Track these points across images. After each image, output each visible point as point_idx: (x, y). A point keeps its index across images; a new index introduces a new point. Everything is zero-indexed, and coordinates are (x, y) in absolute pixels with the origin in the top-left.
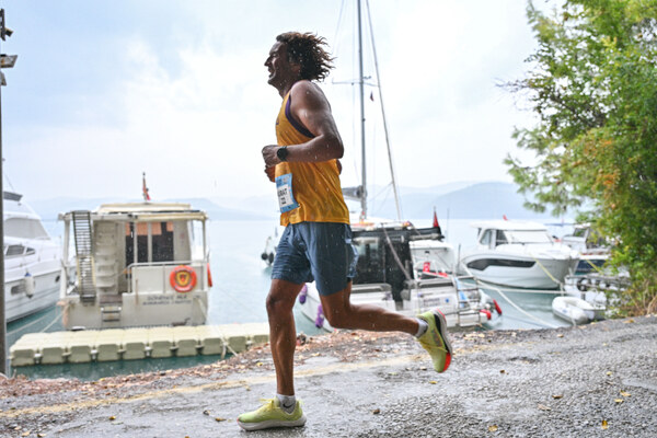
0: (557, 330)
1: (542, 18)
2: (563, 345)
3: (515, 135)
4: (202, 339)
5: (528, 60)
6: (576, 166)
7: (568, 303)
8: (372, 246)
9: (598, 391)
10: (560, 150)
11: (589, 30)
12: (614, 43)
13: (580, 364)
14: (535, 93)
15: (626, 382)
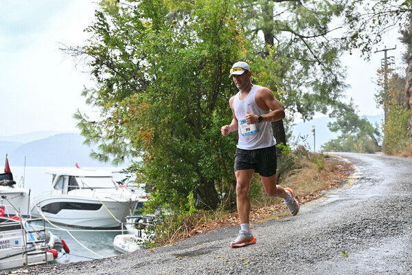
3: (85, 93)
5: (87, 30)
6: (122, 124)
12: (151, 25)
14: (92, 59)
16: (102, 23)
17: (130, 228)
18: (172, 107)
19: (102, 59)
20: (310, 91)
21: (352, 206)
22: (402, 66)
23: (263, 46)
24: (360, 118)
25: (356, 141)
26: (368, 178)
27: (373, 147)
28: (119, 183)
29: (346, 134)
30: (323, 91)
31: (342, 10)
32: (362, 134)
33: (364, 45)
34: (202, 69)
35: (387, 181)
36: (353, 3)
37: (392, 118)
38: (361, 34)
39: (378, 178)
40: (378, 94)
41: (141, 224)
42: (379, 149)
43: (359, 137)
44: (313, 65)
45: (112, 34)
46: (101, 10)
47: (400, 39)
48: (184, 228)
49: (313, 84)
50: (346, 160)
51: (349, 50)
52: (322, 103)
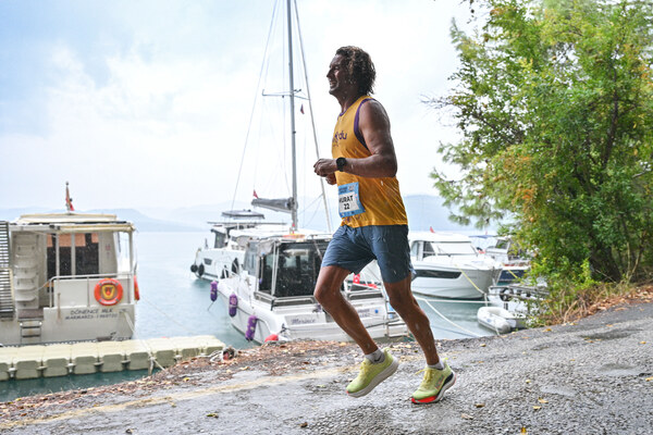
0: (480, 340)
1: (465, 39)
2: (486, 355)
3: (441, 150)
4: (128, 354)
5: (452, 78)
6: (497, 181)
7: (491, 313)
8: (302, 257)
9: (517, 399)
10: (483, 165)
11: (508, 52)
12: (530, 64)
13: (501, 373)
14: (458, 110)
15: (543, 390)
16: (468, 68)
17: (494, 299)
41: (507, 295)
48: (580, 303)
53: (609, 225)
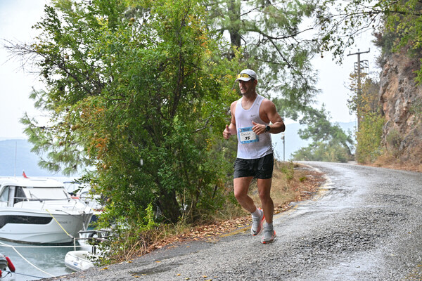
3: (33, 96)
5: (36, 27)
7: (78, 256)
12: (107, 23)
14: (41, 58)
16: (52, 19)
17: (83, 243)
18: (129, 112)
19: (52, 59)
20: (279, 95)
21: (322, 219)
22: (376, 70)
23: (229, 47)
24: (332, 125)
25: (327, 150)
26: (340, 188)
27: (346, 156)
28: (72, 194)
29: (318, 142)
30: (292, 96)
31: (313, 10)
32: (334, 142)
33: (336, 48)
34: (163, 70)
35: (359, 192)
36: (325, 3)
37: (366, 125)
38: (333, 36)
39: (350, 189)
40: (351, 100)
41: (95, 239)
42: (352, 158)
43: (331, 145)
44: (282, 68)
45: (64, 32)
46: (52, 6)
47: (373, 41)
48: (142, 243)
49: (282, 88)
50: (317, 170)
51: (320, 53)
52: (292, 109)
53: (170, 173)
